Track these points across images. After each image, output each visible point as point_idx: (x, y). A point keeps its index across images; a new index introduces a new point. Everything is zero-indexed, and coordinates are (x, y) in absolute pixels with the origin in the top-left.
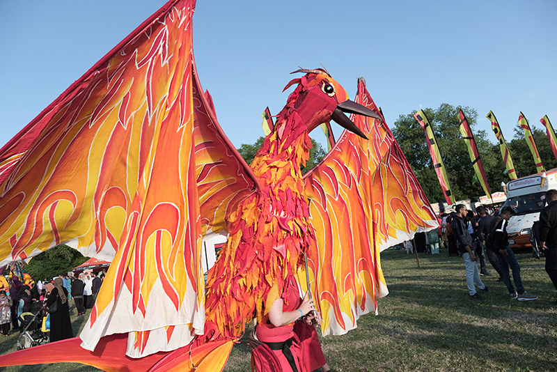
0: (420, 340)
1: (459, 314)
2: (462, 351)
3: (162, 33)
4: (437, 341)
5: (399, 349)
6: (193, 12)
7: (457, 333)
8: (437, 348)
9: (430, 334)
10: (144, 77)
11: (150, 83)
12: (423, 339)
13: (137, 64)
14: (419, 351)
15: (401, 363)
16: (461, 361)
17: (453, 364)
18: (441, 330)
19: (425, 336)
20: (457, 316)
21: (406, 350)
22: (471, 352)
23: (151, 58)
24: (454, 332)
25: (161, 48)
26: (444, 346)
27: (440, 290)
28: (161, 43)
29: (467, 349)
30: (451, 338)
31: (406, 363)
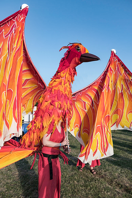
0: (110, 161)
1: (127, 154)
2: (126, 168)
3: (14, 25)
4: (116, 163)
5: (101, 163)
6: (25, 17)
7: (125, 161)
8: (116, 165)
9: (114, 159)
10: (7, 42)
11: (9, 45)
12: (111, 161)
13: (4, 36)
14: (109, 165)
15: (101, 169)
16: (124, 172)
17: (121, 173)
18: (119, 158)
19: (112, 160)
20: (126, 154)
21: (104, 164)
22: (129, 169)
23: (10, 34)
24: (124, 160)
25: (14, 31)
26: (119, 165)
27: (121, 143)
28: (14, 29)
29: (128, 168)
30: (122, 162)
31: (103, 169)
